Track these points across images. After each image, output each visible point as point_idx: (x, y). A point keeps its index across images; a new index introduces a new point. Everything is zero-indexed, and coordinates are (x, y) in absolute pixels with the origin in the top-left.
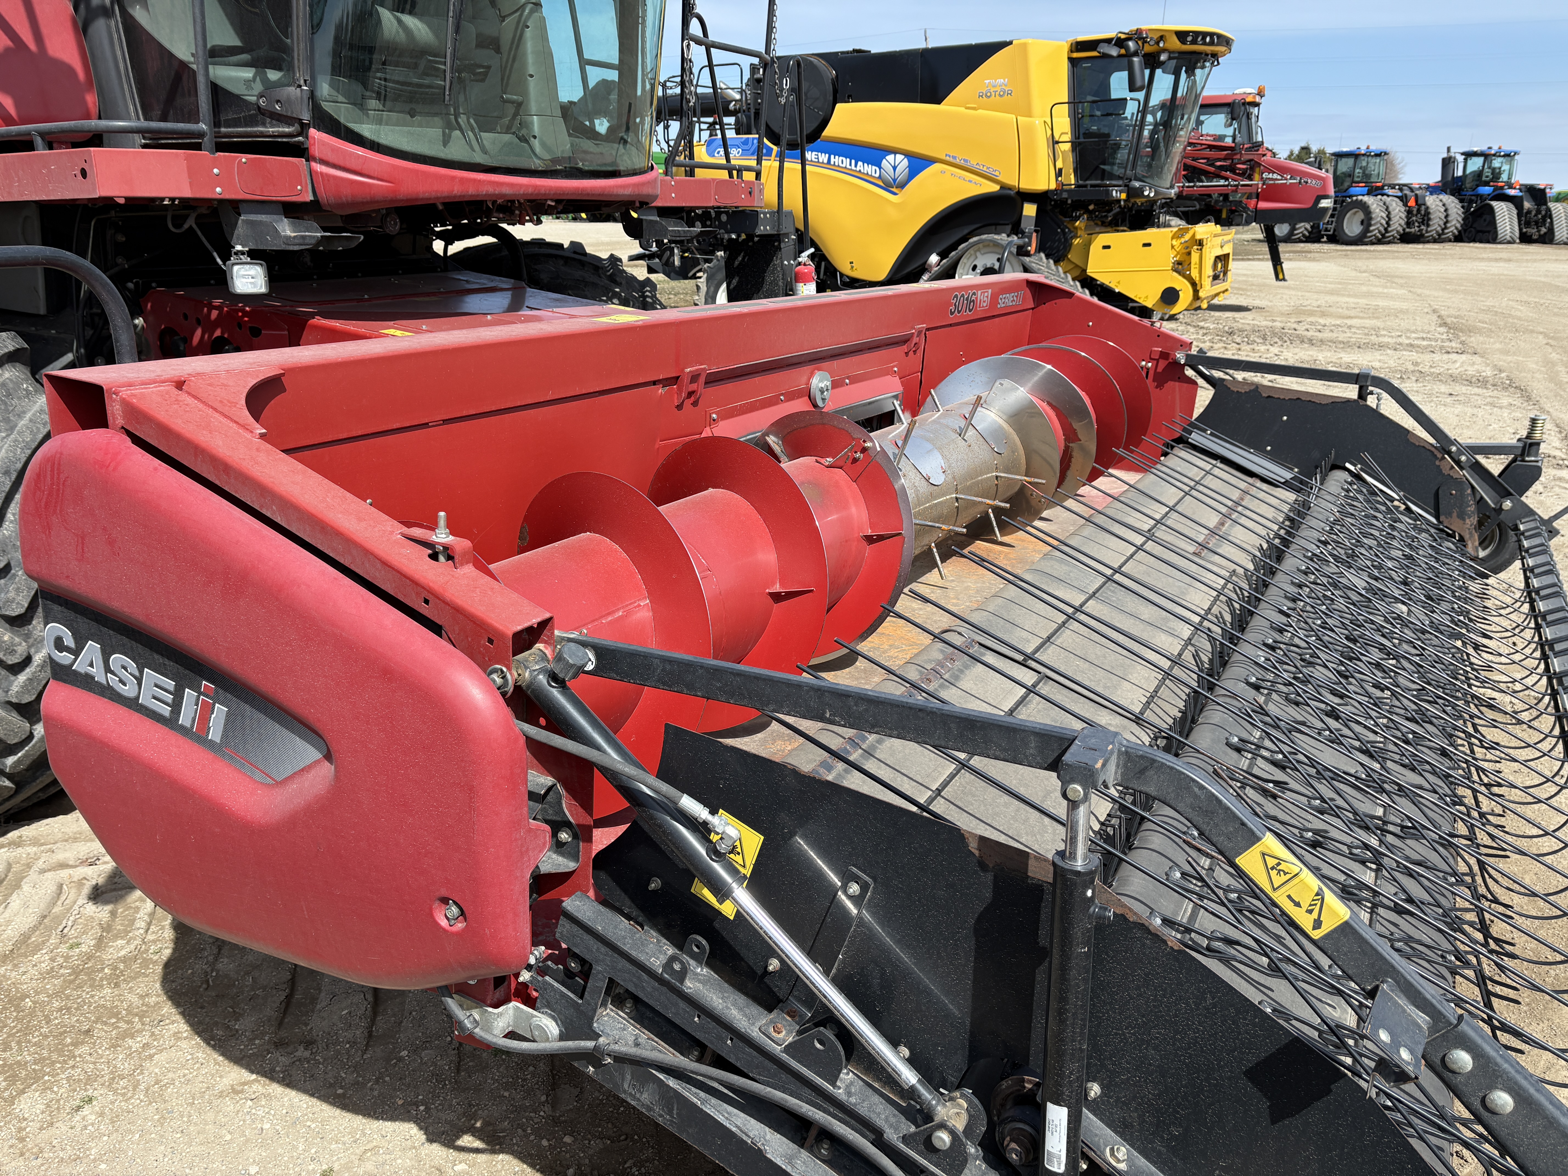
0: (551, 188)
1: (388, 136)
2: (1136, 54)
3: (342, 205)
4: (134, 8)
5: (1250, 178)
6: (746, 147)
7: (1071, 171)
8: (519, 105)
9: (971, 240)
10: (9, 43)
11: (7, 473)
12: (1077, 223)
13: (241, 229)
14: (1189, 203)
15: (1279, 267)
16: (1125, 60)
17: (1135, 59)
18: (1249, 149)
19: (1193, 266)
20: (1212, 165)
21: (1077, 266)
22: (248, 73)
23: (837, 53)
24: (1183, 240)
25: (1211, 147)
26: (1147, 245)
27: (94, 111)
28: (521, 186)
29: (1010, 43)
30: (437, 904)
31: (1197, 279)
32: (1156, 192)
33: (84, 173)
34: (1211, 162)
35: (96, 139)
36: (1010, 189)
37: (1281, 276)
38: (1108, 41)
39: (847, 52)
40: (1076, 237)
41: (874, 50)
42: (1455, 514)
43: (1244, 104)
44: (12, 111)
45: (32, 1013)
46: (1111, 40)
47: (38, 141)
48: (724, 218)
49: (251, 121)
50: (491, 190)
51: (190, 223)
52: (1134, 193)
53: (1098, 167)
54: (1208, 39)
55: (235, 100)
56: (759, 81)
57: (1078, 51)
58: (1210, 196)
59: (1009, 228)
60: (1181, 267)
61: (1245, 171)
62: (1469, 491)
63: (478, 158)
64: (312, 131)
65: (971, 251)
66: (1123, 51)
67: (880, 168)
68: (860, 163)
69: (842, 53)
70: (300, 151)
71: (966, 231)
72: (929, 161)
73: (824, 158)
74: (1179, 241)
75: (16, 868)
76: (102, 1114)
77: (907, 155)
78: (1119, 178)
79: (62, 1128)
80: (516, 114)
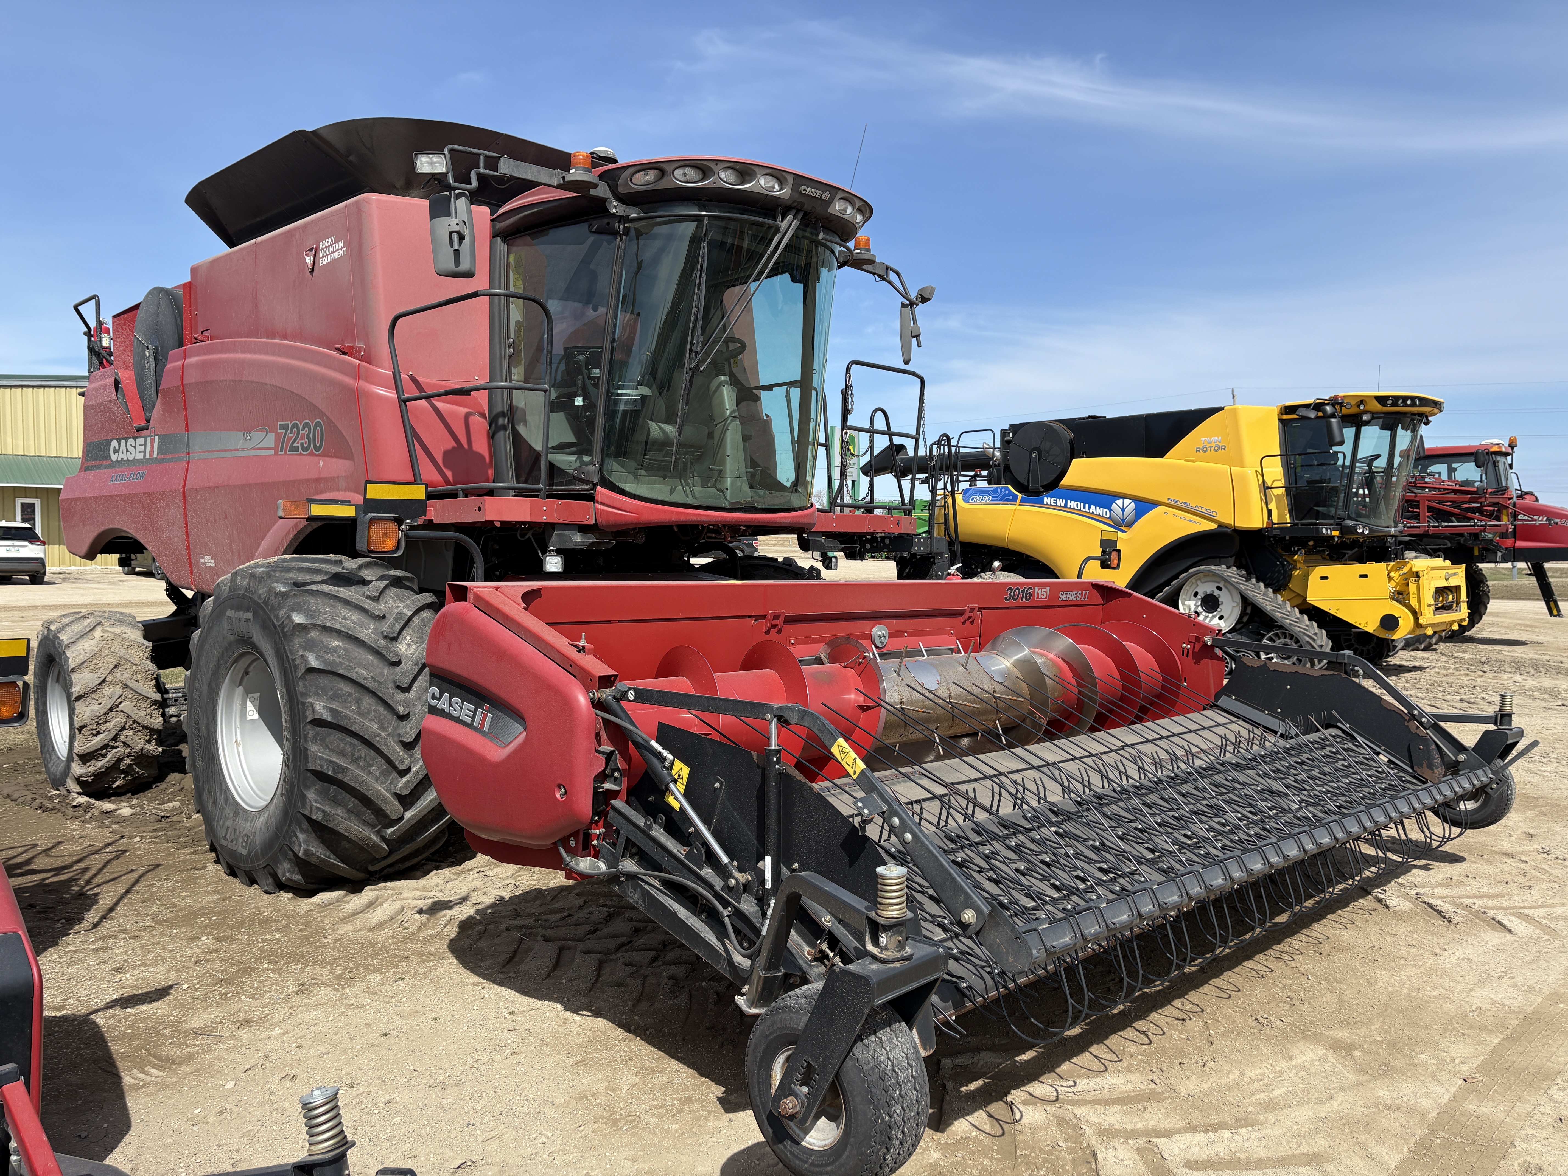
0: (733, 518)
1: (642, 490)
2: (1333, 415)
3: (609, 526)
4: (519, 425)
5: (1498, 519)
6: (995, 495)
7: (1286, 511)
8: (720, 471)
9: (1191, 571)
10: (455, 445)
11: (417, 664)
12: (1296, 557)
13: (554, 538)
14: (1439, 541)
15: (1552, 604)
16: (1324, 420)
17: (1333, 420)
18: (1495, 493)
19: (1411, 596)
20: (1458, 507)
21: (1298, 595)
22: (573, 458)
23: (1074, 419)
24: (1401, 572)
25: (1455, 491)
26: (1364, 576)
27: (491, 478)
28: (714, 516)
29: (1222, 409)
30: (557, 789)
31: (1417, 607)
32: (1370, 530)
33: (480, 509)
34: (1456, 504)
35: (490, 492)
36: (1227, 527)
37: (1555, 612)
38: (1307, 406)
39: (1084, 418)
40: (1296, 568)
41: (1109, 416)
42: (1425, 765)
43: (1487, 453)
44: (451, 478)
45: (380, 949)
46: (1310, 405)
47: (461, 493)
48: (887, 541)
49: (569, 483)
50: (694, 518)
51: (529, 535)
52: (1344, 530)
53: (1312, 508)
54: (1409, 402)
55: (562, 471)
56: (1009, 442)
57: (1286, 413)
58: (1461, 535)
59: (1232, 560)
60: (1400, 596)
61: (1492, 513)
62: (1434, 746)
63: (690, 501)
64: (598, 487)
65: (1193, 580)
66: (1320, 414)
67: (1110, 510)
68: (1093, 507)
69: (1079, 419)
70: (591, 498)
71: (1189, 563)
72: (1155, 504)
73: (1062, 502)
74: (1398, 573)
75: (380, 900)
76: (408, 984)
77: (1134, 499)
78: (1332, 517)
79: (387, 987)
80: (719, 476)
